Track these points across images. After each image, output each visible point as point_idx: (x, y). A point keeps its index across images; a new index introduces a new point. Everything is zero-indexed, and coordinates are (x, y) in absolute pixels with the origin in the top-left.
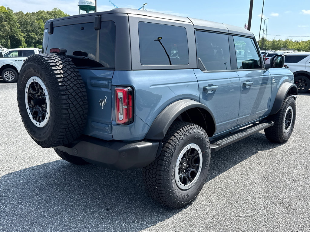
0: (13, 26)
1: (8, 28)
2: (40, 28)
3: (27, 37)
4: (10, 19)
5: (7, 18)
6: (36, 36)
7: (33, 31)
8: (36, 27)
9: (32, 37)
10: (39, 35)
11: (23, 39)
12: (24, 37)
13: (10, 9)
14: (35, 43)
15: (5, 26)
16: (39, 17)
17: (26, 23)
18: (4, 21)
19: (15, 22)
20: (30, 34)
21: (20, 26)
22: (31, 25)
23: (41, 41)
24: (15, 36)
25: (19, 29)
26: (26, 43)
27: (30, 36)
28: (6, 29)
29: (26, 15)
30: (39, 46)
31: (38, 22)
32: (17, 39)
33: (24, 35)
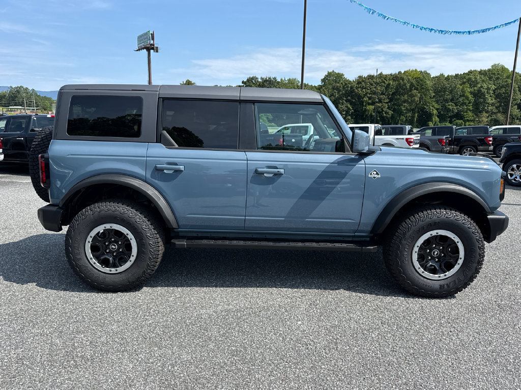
0: (425, 95)
1: (417, 99)
2: (463, 96)
3: (442, 109)
4: (423, 85)
5: (418, 85)
6: (455, 108)
7: (452, 100)
8: (457, 94)
9: (449, 109)
10: (460, 106)
11: (435, 112)
12: (437, 109)
13: (427, 73)
14: (451, 117)
15: (414, 96)
16: (465, 80)
17: (444, 89)
18: (415, 89)
19: (428, 90)
20: (447, 104)
21: (434, 94)
22: (451, 92)
23: (461, 114)
24: (425, 108)
25: (432, 98)
26: (438, 117)
27: (446, 108)
28: (415, 100)
29: (446, 78)
30: (457, 121)
31: (461, 87)
32: (427, 112)
33: (438, 107)
